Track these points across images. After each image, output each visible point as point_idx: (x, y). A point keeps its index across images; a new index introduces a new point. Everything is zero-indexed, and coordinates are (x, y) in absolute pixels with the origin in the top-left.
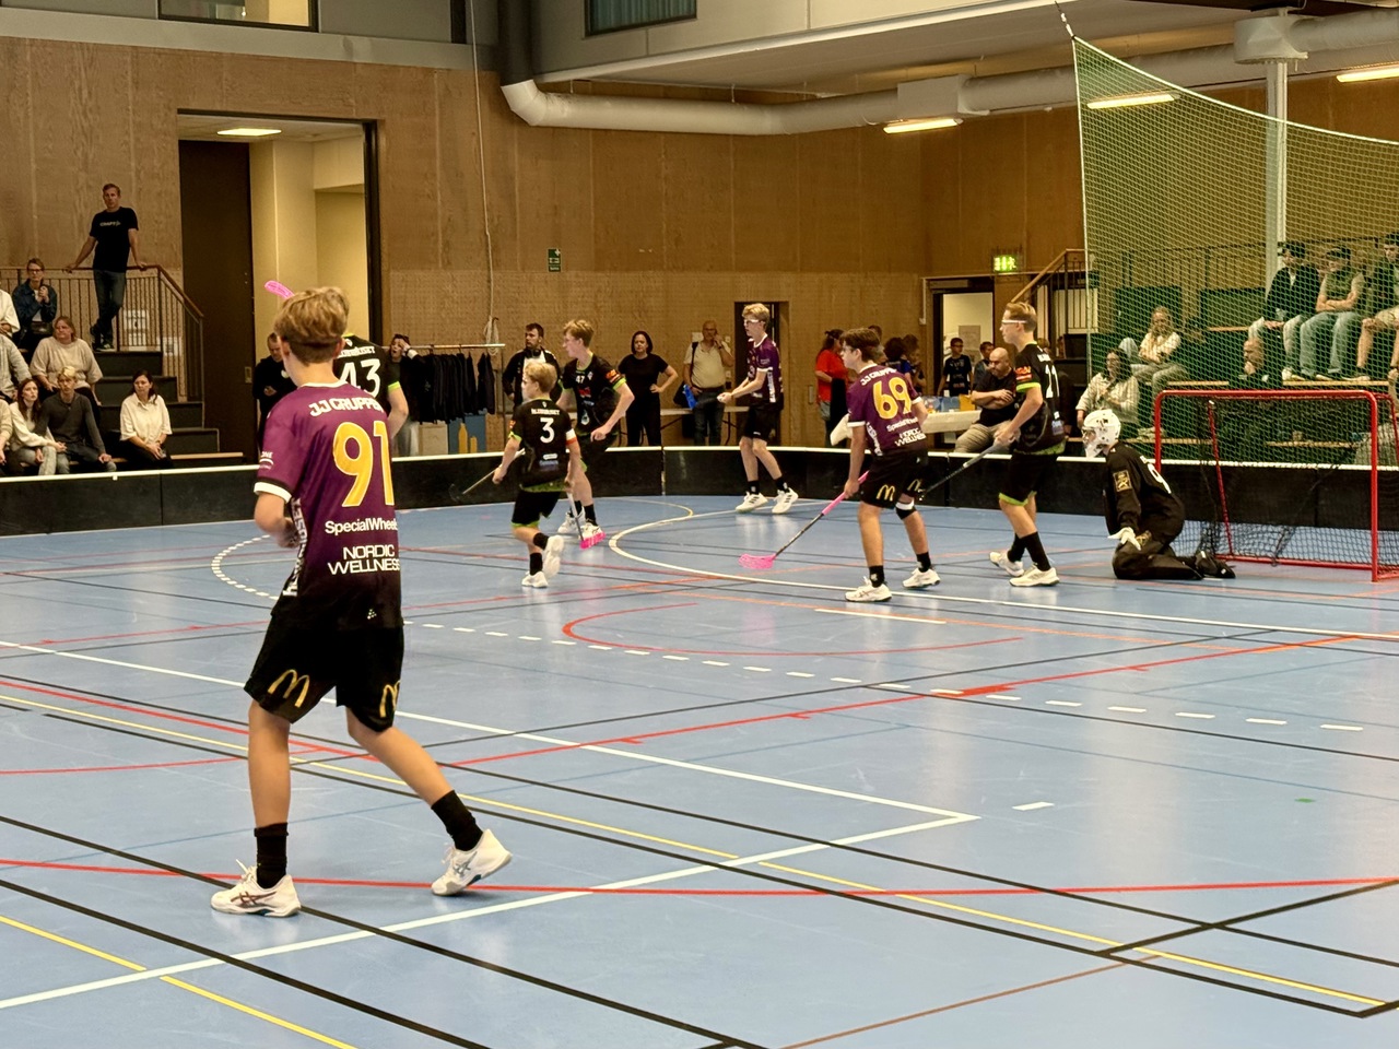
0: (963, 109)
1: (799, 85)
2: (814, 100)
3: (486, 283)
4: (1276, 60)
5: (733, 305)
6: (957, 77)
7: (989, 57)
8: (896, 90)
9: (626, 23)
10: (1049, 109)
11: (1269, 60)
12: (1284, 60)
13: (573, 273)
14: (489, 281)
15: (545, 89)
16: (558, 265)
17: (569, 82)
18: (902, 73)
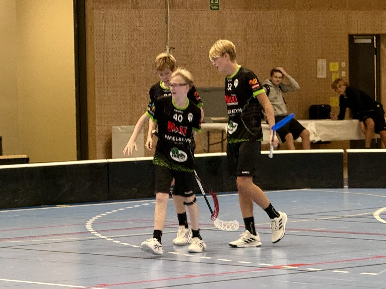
3: (164, 20)
5: (347, 36)
13: (228, 11)
14: (167, 18)
16: (218, 5)
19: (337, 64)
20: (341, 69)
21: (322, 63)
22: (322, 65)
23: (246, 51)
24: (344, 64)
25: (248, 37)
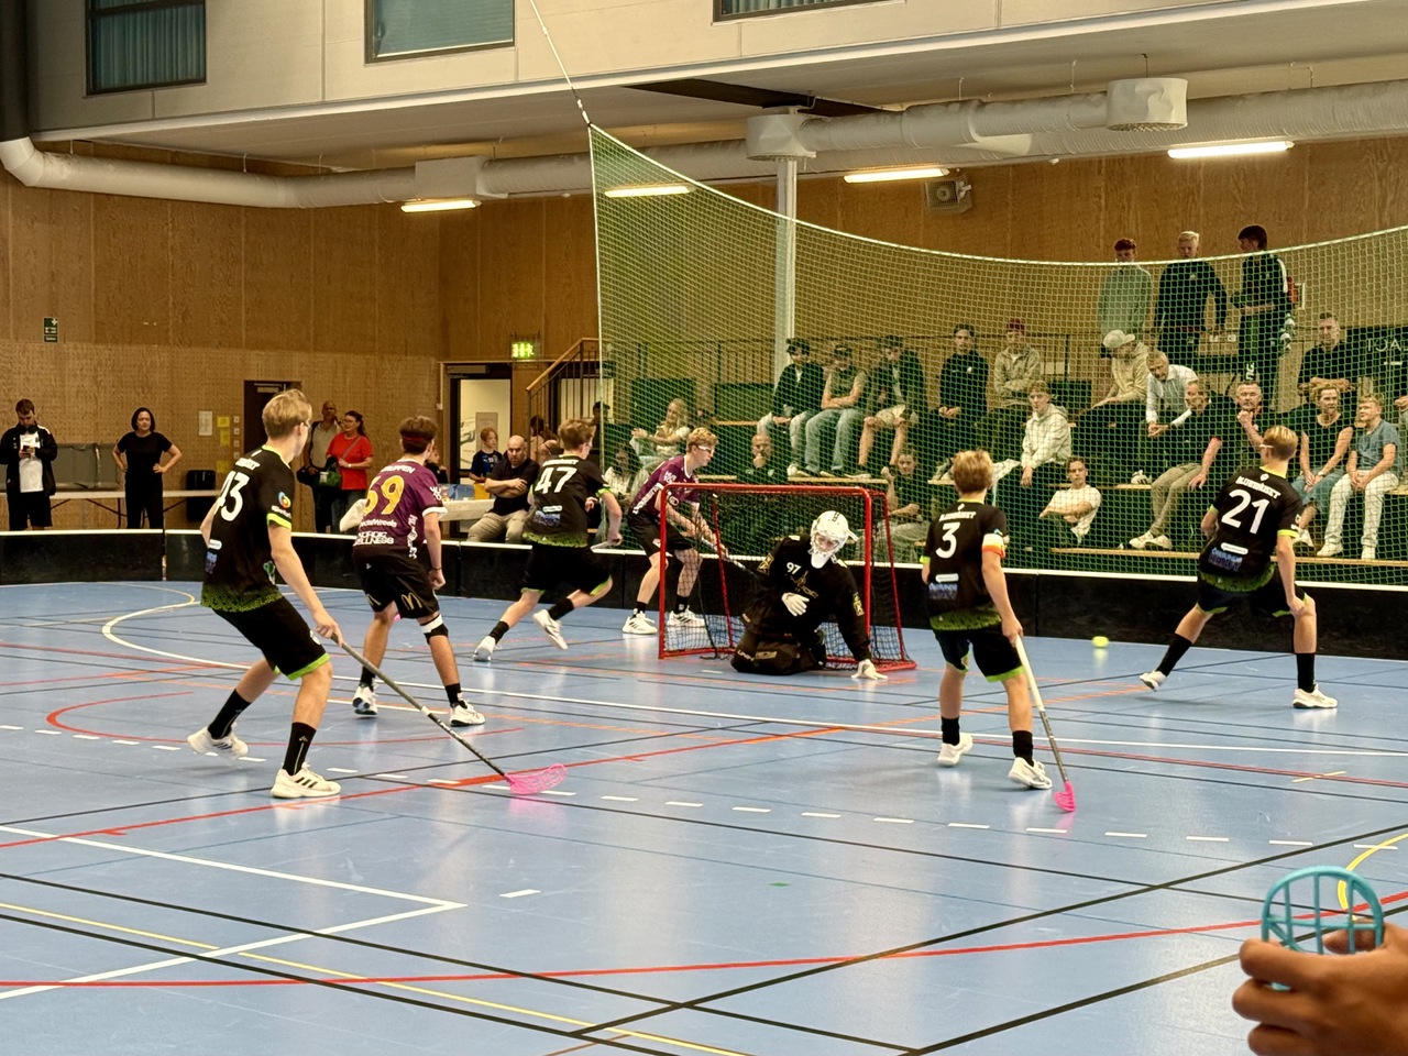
0: (482, 191)
1: (314, 158)
2: (329, 174)
4: (786, 158)
5: (243, 383)
6: (475, 158)
7: (507, 139)
8: (414, 167)
9: (131, 82)
10: (567, 195)
11: (780, 157)
12: (794, 158)
13: (71, 345)
15: (43, 148)
16: (55, 336)
17: (68, 141)
18: (420, 151)
19: (227, 419)
20: (233, 425)
21: (206, 417)
22: (206, 420)
23: (96, 398)
24: (237, 419)
25: (99, 379)
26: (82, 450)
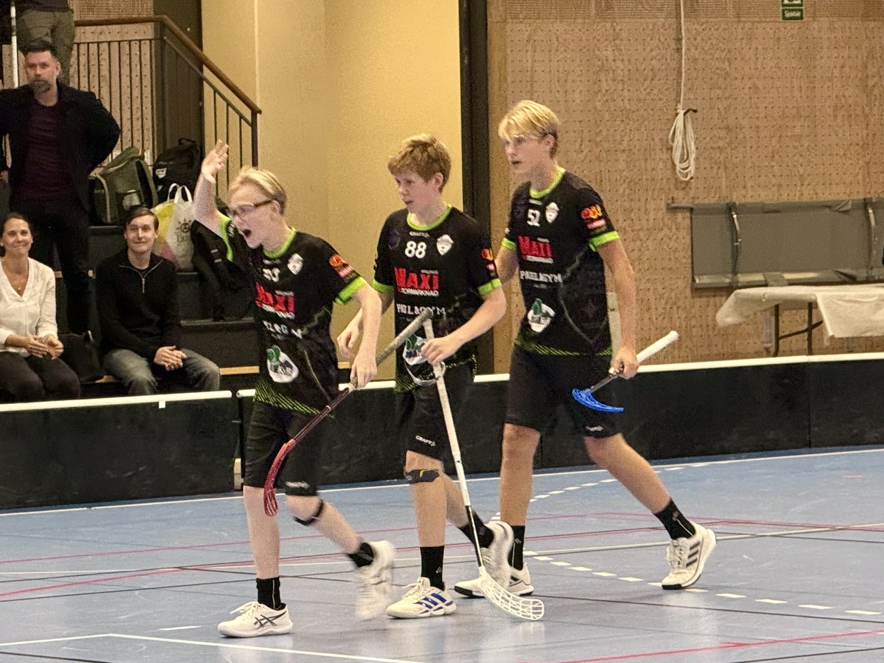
3: (673, 45)
13: (824, 22)
14: (679, 40)
16: (799, 8)
26: (846, 212)
